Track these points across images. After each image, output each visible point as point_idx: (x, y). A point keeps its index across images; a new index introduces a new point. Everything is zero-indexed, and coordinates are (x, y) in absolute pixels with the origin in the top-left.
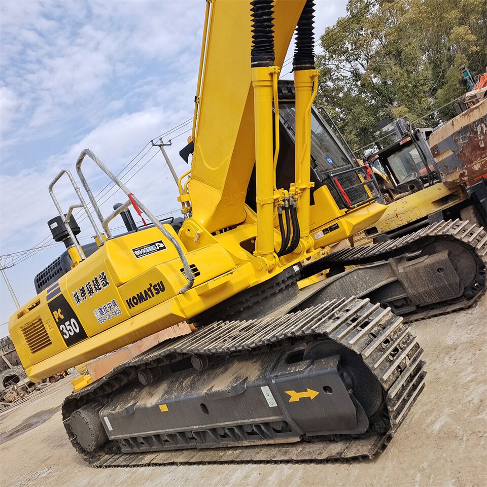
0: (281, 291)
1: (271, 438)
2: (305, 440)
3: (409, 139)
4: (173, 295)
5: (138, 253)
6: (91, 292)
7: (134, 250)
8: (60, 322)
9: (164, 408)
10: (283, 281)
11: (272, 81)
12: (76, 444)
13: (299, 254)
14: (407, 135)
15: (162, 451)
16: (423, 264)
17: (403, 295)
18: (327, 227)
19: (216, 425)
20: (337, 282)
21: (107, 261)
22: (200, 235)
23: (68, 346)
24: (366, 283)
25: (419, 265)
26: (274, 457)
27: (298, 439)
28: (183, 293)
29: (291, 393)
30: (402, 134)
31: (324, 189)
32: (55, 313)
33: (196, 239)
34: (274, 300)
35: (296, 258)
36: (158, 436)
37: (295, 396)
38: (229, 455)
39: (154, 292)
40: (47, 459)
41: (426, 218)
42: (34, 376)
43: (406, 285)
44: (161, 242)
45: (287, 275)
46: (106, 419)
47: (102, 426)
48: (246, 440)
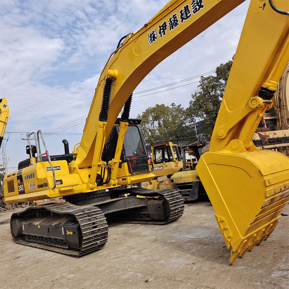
0: (97, 197)
1: (63, 246)
2: (69, 249)
3: (201, 145)
4: (49, 189)
5: (48, 169)
6: (29, 178)
9: (39, 227)
10: (99, 194)
11: (104, 126)
12: (12, 232)
13: (110, 185)
14: (201, 143)
15: (36, 243)
16: (155, 203)
18: (123, 178)
20: (123, 200)
21: (36, 169)
22: (74, 168)
23: (19, 194)
24: (135, 204)
25: (154, 203)
26: (60, 251)
28: (53, 189)
29: (67, 231)
30: (200, 142)
32: (18, 180)
33: (73, 169)
34: (93, 200)
35: (109, 186)
36: (36, 236)
37: (68, 233)
38: (51, 249)
39: (45, 185)
40: (4, 237)
41: (191, 183)
43: (149, 209)
44: (59, 167)
45: (101, 192)
46: (23, 225)
48: (57, 245)
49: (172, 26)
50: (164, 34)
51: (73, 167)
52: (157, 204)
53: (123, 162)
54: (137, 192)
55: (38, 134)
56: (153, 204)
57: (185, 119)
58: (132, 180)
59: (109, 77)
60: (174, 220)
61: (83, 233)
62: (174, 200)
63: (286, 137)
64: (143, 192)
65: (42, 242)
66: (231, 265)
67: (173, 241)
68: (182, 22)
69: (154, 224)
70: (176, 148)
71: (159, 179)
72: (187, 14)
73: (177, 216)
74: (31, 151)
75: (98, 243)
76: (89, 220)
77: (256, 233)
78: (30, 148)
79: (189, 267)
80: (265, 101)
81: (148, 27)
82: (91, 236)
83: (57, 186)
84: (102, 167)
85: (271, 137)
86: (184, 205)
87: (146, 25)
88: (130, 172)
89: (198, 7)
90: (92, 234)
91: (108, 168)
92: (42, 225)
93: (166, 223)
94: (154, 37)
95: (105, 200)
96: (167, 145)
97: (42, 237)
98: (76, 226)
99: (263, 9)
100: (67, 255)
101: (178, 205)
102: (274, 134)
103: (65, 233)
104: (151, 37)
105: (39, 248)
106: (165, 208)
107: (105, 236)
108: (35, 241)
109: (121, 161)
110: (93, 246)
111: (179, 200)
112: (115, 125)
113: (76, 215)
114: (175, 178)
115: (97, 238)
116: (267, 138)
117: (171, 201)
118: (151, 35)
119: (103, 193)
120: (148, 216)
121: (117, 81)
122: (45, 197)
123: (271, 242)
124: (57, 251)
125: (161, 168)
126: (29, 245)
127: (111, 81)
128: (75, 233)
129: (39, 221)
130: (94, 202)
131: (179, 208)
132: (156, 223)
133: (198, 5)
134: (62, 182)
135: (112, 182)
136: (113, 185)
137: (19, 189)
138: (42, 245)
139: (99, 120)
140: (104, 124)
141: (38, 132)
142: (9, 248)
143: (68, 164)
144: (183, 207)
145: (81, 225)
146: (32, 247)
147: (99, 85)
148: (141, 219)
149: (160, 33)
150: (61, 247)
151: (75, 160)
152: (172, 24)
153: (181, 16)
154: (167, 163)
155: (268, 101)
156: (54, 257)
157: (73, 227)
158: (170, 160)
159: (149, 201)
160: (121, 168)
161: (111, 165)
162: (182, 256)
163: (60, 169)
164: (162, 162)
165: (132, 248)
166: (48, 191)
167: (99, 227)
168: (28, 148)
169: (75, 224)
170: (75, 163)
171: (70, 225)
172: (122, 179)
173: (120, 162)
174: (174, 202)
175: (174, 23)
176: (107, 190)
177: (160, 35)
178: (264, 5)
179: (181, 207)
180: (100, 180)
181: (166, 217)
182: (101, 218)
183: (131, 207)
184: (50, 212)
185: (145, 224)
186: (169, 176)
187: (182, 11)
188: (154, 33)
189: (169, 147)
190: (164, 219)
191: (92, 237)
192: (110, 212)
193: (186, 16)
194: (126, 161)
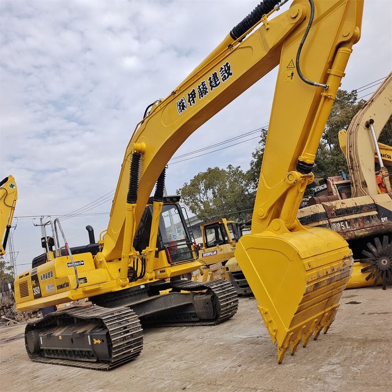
5: (69, 265)
6: (47, 278)
7: (68, 264)
8: (34, 287)
9: (60, 338)
10: (132, 292)
12: (27, 348)
17: (194, 312)
19: (75, 349)
20: (163, 298)
21: (54, 267)
22: (101, 262)
27: (95, 360)
28: (75, 289)
31: (163, 252)
34: (126, 300)
36: (57, 350)
37: (96, 342)
42: (19, 309)
43: (196, 307)
44: (83, 261)
45: (135, 289)
46: (41, 338)
47: (39, 342)
49: (202, 94)
50: (194, 102)
51: (99, 260)
52: (205, 300)
53: (160, 250)
54: (180, 286)
55: (55, 223)
56: (200, 300)
57: (247, 185)
58: (172, 271)
59: (135, 151)
60: (227, 319)
61: (113, 340)
62: (225, 294)
63: (358, 206)
64: (188, 286)
65: (65, 357)
66: (280, 363)
67: (221, 343)
68: (212, 90)
69: (202, 325)
70: (232, 226)
71: (212, 268)
72: (216, 82)
73: (230, 314)
74: (47, 244)
75: (132, 351)
76: (120, 324)
77: (305, 324)
78: (47, 240)
79: (234, 369)
80: (303, 175)
81: (176, 95)
82: (122, 343)
83: (80, 285)
84: (134, 258)
85: (338, 207)
86: (238, 298)
87: (174, 93)
88: (169, 262)
89: (226, 75)
90: (123, 340)
91: (142, 258)
92: (64, 334)
93: (216, 323)
94: (183, 106)
95: (140, 299)
96: (220, 223)
97: (65, 351)
98: (104, 333)
99: (292, 79)
100: (95, 369)
101: (230, 299)
102: (343, 203)
103: (92, 341)
104: (180, 106)
105: (62, 365)
106: (215, 304)
107: (139, 342)
108: (56, 356)
109: (157, 249)
110: (125, 356)
111: (232, 293)
112: (147, 205)
113: (103, 318)
114: (230, 265)
115: (129, 345)
116: (334, 209)
117: (222, 295)
118: (180, 103)
119: (138, 290)
120: (195, 315)
121: (146, 155)
122: (67, 300)
123: (330, 336)
124: (83, 366)
125: (215, 253)
126: (50, 362)
127: (139, 156)
128: (103, 341)
129: (60, 330)
130: (127, 302)
131: (231, 302)
132: (205, 324)
133: (226, 72)
134: (86, 280)
135: (148, 275)
136: (150, 280)
137: (34, 292)
138: (65, 361)
139: (127, 202)
140: (133, 207)
141: (55, 221)
142: (25, 368)
143: (93, 257)
144: (237, 301)
145: (110, 330)
146: (53, 364)
147: (125, 160)
148: (187, 320)
149: (189, 101)
150: (87, 360)
151: (101, 252)
152: (201, 91)
153: (210, 84)
154: (222, 246)
155: (306, 175)
156: (80, 373)
157: (102, 334)
158: (225, 242)
159: (195, 297)
160: (158, 257)
161: (146, 254)
162: (228, 359)
163: (83, 264)
164: (215, 246)
165: (173, 355)
166: (69, 292)
167: (131, 332)
168: (44, 240)
169: (103, 330)
170: (102, 256)
171: (98, 332)
172: (161, 271)
173: (156, 251)
174: (224, 295)
175: (203, 92)
176: (142, 287)
177: (189, 103)
178: (292, 74)
179: (234, 302)
180: (132, 275)
181: (216, 315)
182: (134, 320)
183: (173, 306)
184: (74, 317)
185: (192, 326)
186: (224, 263)
187: (210, 78)
188: (183, 102)
189: (223, 224)
190: (214, 318)
191: (124, 344)
192: (147, 313)
193: (216, 83)
194: (164, 248)
